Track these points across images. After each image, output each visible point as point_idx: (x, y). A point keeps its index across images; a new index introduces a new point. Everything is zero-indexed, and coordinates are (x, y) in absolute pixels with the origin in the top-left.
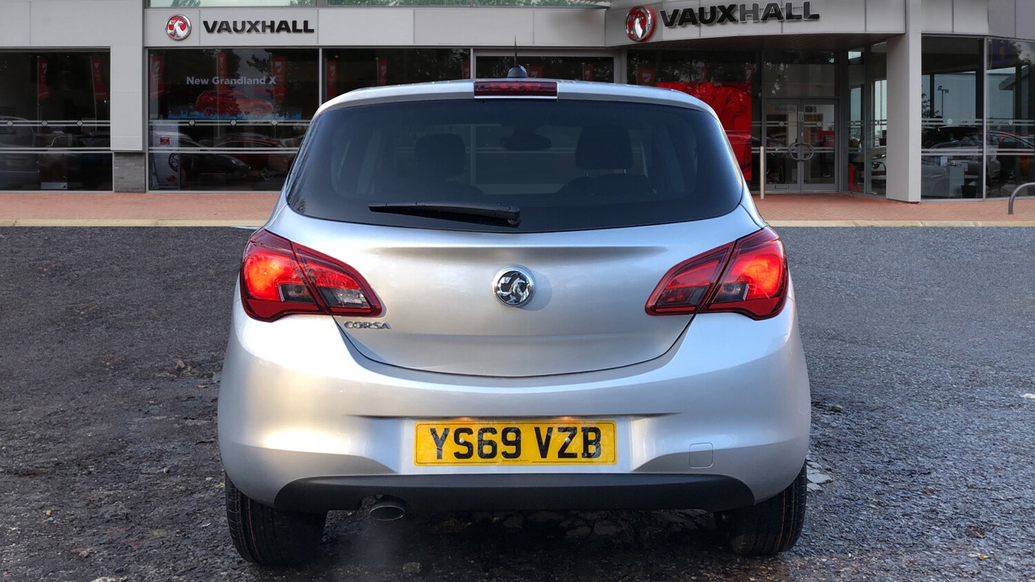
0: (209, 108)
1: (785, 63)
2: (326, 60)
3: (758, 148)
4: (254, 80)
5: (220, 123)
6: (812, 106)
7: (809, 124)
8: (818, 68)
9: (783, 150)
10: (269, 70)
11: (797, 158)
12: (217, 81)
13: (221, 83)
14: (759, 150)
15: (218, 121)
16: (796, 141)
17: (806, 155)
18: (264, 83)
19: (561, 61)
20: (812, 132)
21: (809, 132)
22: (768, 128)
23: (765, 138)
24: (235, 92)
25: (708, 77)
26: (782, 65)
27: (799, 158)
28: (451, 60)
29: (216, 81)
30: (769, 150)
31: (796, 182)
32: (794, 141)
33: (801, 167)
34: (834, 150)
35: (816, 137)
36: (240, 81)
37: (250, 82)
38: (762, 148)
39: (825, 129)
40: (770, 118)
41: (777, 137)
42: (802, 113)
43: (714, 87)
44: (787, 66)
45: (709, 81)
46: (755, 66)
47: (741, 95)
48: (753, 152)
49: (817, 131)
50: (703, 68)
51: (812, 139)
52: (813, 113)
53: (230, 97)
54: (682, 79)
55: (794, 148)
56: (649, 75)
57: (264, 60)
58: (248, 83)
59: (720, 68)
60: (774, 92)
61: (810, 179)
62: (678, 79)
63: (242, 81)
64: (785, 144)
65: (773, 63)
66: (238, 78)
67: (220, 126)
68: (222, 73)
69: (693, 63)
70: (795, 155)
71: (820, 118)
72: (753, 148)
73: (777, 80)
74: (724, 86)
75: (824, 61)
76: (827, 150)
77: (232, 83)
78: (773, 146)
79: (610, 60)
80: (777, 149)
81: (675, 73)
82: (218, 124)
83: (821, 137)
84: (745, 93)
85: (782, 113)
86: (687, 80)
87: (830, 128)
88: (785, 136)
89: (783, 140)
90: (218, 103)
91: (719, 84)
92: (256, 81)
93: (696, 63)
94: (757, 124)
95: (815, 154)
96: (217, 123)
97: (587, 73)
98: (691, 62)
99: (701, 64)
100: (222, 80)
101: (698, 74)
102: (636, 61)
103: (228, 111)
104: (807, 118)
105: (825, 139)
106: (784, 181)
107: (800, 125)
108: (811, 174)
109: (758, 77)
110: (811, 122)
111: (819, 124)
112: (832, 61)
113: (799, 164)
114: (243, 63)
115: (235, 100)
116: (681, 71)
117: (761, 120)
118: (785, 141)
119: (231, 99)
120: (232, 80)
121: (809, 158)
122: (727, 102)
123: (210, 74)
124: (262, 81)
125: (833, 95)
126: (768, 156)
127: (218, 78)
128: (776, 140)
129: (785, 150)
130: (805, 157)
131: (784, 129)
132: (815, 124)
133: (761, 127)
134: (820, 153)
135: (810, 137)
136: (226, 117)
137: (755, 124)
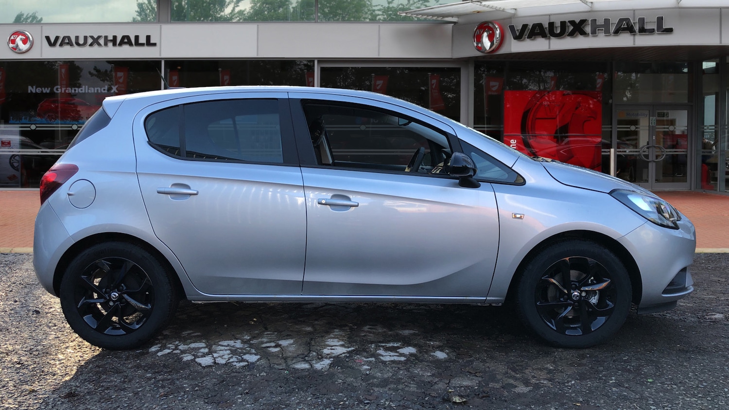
0: (51, 114)
1: (637, 72)
2: (168, 70)
3: (609, 150)
4: (96, 89)
5: (61, 127)
6: (665, 111)
7: (661, 128)
8: (671, 77)
9: (634, 152)
10: (111, 80)
11: (648, 159)
12: (59, 90)
13: (63, 92)
14: (610, 152)
15: (60, 126)
16: (648, 143)
17: (657, 157)
18: (106, 91)
19: (406, 71)
20: (664, 135)
21: (662, 136)
22: (618, 131)
23: (615, 140)
24: (77, 100)
25: (557, 86)
26: (634, 75)
27: (650, 159)
28: (295, 71)
29: (57, 89)
30: (620, 152)
31: (647, 181)
32: (646, 144)
33: (652, 168)
34: (687, 152)
35: (668, 140)
36: (82, 90)
37: (92, 90)
38: (612, 150)
39: (678, 132)
40: (620, 122)
41: (628, 140)
42: (654, 119)
43: (564, 95)
44: (639, 76)
45: (558, 88)
46: (606, 75)
47: (591, 102)
48: (603, 153)
49: (672, 135)
50: (552, 78)
51: (664, 142)
52: (665, 118)
53: (71, 104)
54: (530, 87)
55: (646, 150)
56: (497, 84)
57: (106, 71)
58: (90, 91)
59: (570, 77)
60: (625, 99)
61: (661, 178)
62: (527, 87)
63: (83, 90)
64: (636, 146)
65: (624, 72)
66: (79, 87)
67: (61, 130)
68: (64, 82)
69: (542, 73)
70: (647, 156)
71: (672, 122)
72: (603, 150)
73: (629, 88)
74: (573, 93)
75: (677, 70)
76: (679, 152)
77: (73, 91)
78: (625, 148)
79: (458, 70)
80: (628, 151)
81: (523, 82)
82: (60, 129)
83: (674, 140)
84: (595, 100)
85: (633, 118)
86: (536, 88)
87: (683, 132)
88: (636, 139)
89: (634, 143)
90: (60, 109)
91: (568, 92)
92: (98, 90)
93: (545, 72)
94: (608, 128)
95: (667, 155)
96: (58, 127)
97: (433, 83)
98: (540, 72)
99: (550, 74)
100: (63, 89)
101: (547, 83)
102: (484, 71)
103: (69, 117)
104: (659, 122)
105: (677, 141)
106: (635, 179)
107: (651, 129)
108: (663, 174)
109: (609, 86)
110: (663, 127)
111: (671, 128)
112: (686, 70)
113: (650, 165)
114: (85, 73)
115: (76, 107)
116: (529, 81)
117: (611, 124)
118: (636, 143)
119: (72, 106)
120: (73, 89)
121: (660, 159)
122: (577, 108)
123: (52, 83)
124: (104, 90)
125: (686, 102)
126: (619, 158)
127: (59, 87)
128: (628, 142)
129: (636, 152)
130: (657, 158)
131: (636, 133)
132: (668, 128)
133: (611, 131)
134: (673, 155)
135: (662, 140)
136: (68, 122)
137: (605, 128)
